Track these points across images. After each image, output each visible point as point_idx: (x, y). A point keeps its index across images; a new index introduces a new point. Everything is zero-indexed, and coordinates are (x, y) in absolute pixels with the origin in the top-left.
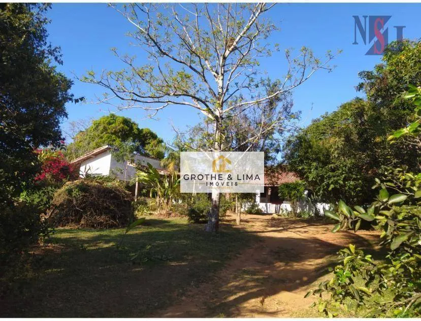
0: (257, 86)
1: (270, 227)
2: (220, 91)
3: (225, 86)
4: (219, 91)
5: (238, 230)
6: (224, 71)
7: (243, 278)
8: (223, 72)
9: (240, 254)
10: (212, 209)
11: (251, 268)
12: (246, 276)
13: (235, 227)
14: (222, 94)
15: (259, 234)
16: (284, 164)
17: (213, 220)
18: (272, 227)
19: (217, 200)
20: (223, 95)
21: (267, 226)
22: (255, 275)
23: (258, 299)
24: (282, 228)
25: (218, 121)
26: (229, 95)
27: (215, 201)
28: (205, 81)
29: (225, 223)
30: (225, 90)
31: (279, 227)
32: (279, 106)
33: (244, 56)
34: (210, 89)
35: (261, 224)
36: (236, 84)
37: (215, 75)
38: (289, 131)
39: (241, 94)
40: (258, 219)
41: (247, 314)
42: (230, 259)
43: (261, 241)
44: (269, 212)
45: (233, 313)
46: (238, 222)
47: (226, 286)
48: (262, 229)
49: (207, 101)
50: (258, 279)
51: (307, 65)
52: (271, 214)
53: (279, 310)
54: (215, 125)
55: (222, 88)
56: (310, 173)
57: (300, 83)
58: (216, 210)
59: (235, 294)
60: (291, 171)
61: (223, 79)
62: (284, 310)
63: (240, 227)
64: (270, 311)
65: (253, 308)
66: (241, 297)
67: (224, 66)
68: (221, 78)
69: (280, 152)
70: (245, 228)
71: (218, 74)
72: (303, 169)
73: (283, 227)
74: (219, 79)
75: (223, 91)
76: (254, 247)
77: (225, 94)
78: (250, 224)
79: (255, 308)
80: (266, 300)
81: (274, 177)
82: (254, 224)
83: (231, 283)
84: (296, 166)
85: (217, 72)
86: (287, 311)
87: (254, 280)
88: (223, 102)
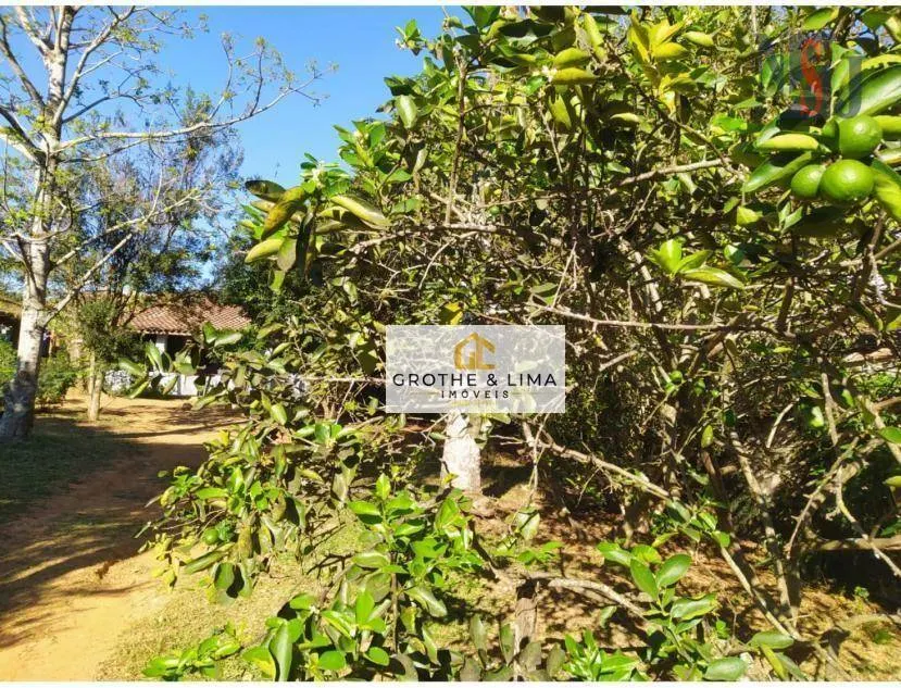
0: (157, 101)
1: (172, 424)
2: (56, 91)
3: (71, 81)
4: (53, 91)
5: (89, 432)
6: (69, 44)
7: (69, 531)
8: (64, 46)
9: (78, 483)
10: (17, 383)
11: (99, 510)
12: (79, 527)
13: (81, 425)
14: (60, 100)
15: (140, 439)
16: (217, 288)
17: (18, 408)
18: (178, 423)
19: (31, 360)
20: (63, 103)
21: (166, 422)
22: (101, 523)
23: (92, 568)
24: (202, 425)
25: (44, 167)
26: (81, 108)
27: (27, 363)
28: (10, 55)
29: (59, 416)
30: (68, 91)
31: (194, 423)
32: (211, 158)
33: (119, 20)
34: (24, 80)
35: (155, 417)
36: (104, 83)
37: (40, 49)
38: (229, 215)
39: (118, 112)
40: (150, 407)
41: (53, 600)
42: (49, 494)
43: (140, 453)
44: (183, 393)
45: (19, 604)
46: (92, 414)
47: (19, 551)
48: (153, 428)
49: (13, 109)
50: (104, 531)
51: (267, 79)
52: (188, 397)
53: (137, 583)
54: (37, 174)
55: (62, 86)
56: (270, 310)
57: (251, 115)
58: (26, 383)
59: (37, 564)
60: (229, 302)
61: (64, 64)
62: (149, 582)
63: (96, 424)
64: (118, 587)
65: (73, 587)
66: (49, 568)
67: (69, 30)
68: (61, 58)
69: (209, 261)
70: (109, 427)
71: (52, 47)
72: (256, 301)
73: (205, 422)
74: (52, 61)
75: (63, 94)
76: (119, 466)
77: (66, 103)
78: (126, 419)
79: (79, 586)
80: (111, 568)
81: (193, 313)
82: (136, 418)
83: (33, 543)
84: (241, 293)
85: (48, 42)
86: (153, 584)
87: (93, 533)
88: (61, 122)
